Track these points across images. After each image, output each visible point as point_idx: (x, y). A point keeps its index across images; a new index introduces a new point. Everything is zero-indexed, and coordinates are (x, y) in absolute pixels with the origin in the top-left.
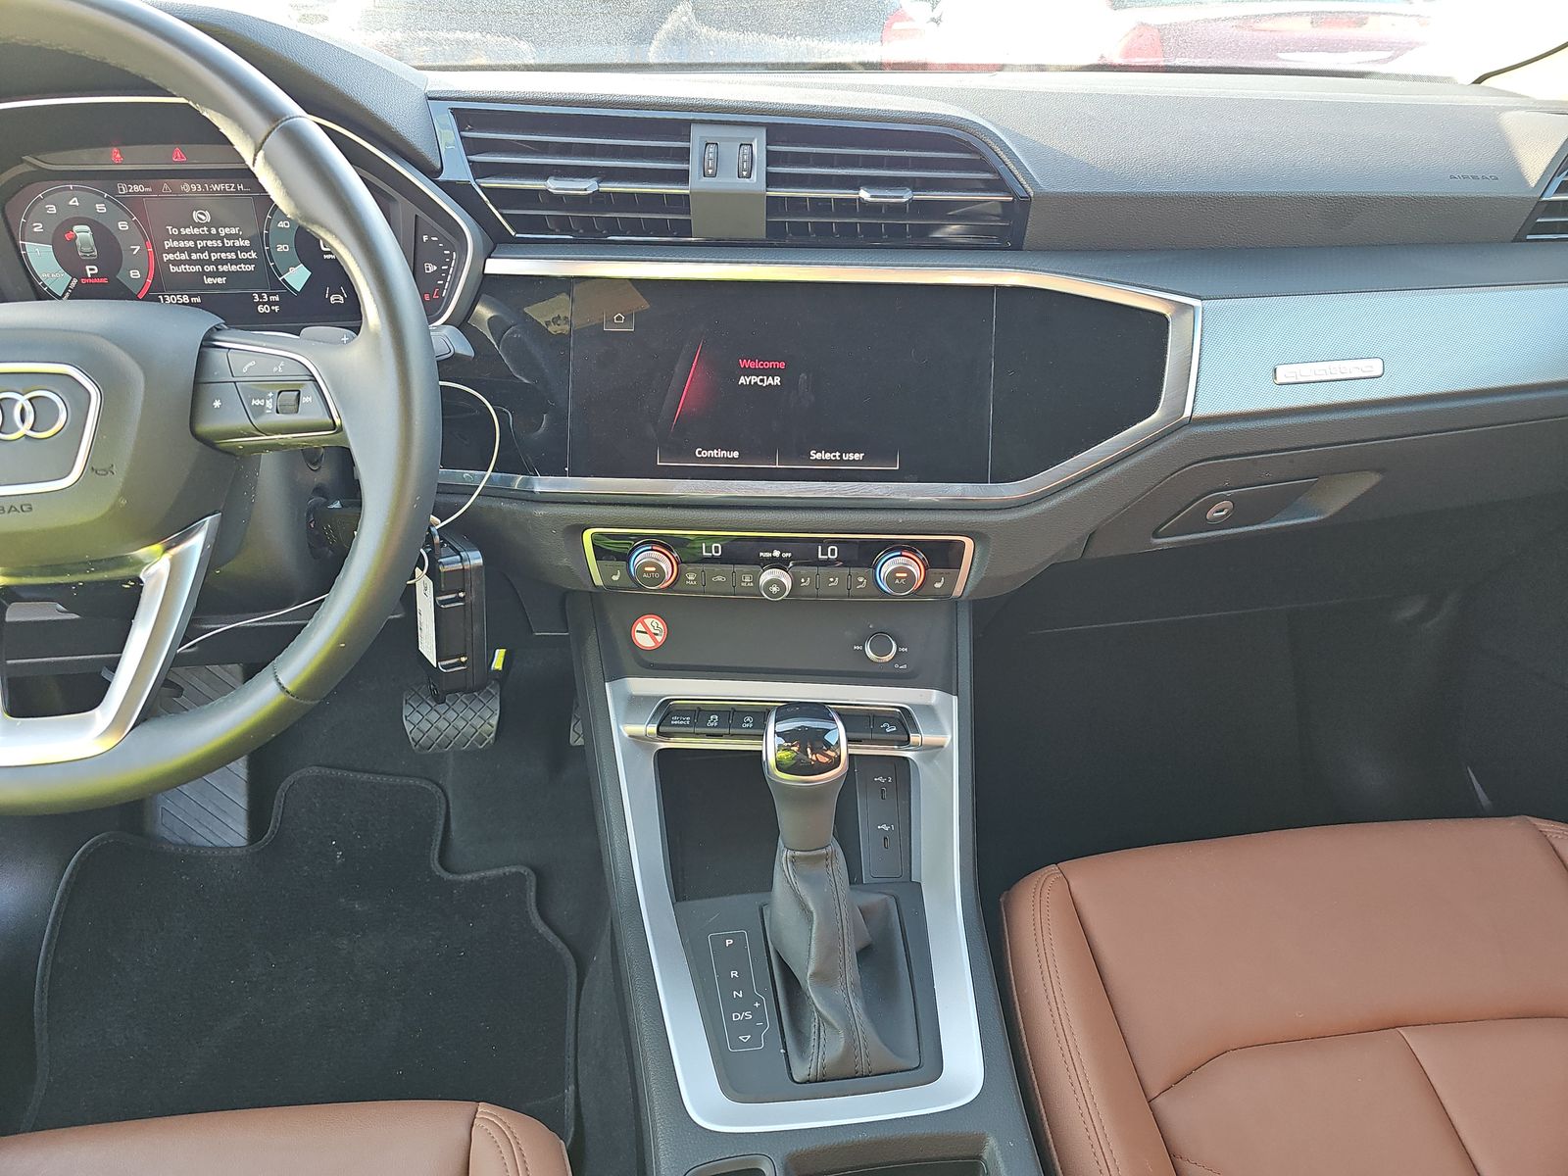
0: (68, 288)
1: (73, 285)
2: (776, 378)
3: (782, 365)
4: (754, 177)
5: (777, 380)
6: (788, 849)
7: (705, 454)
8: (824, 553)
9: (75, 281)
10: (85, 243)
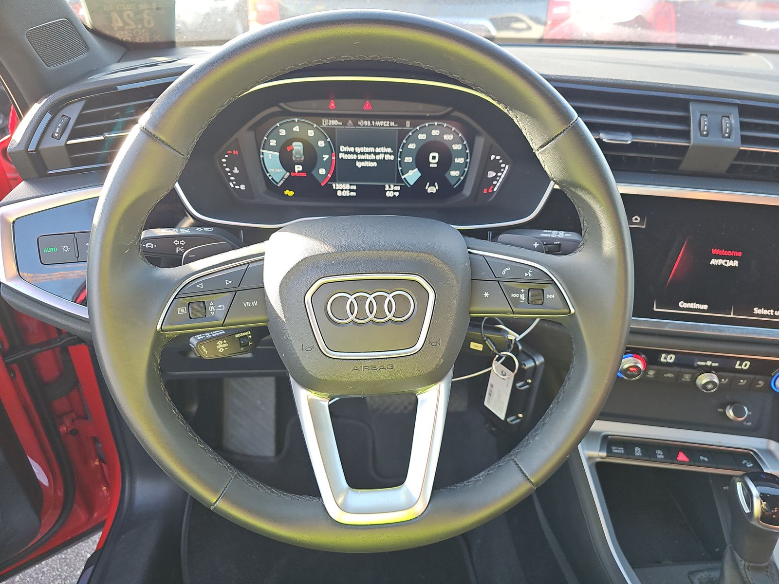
0: (283, 178)
1: (286, 176)
2: (735, 261)
3: (740, 254)
4: (733, 136)
5: (735, 263)
6: (745, 560)
7: (686, 305)
8: (740, 365)
9: (288, 174)
10: (297, 153)
